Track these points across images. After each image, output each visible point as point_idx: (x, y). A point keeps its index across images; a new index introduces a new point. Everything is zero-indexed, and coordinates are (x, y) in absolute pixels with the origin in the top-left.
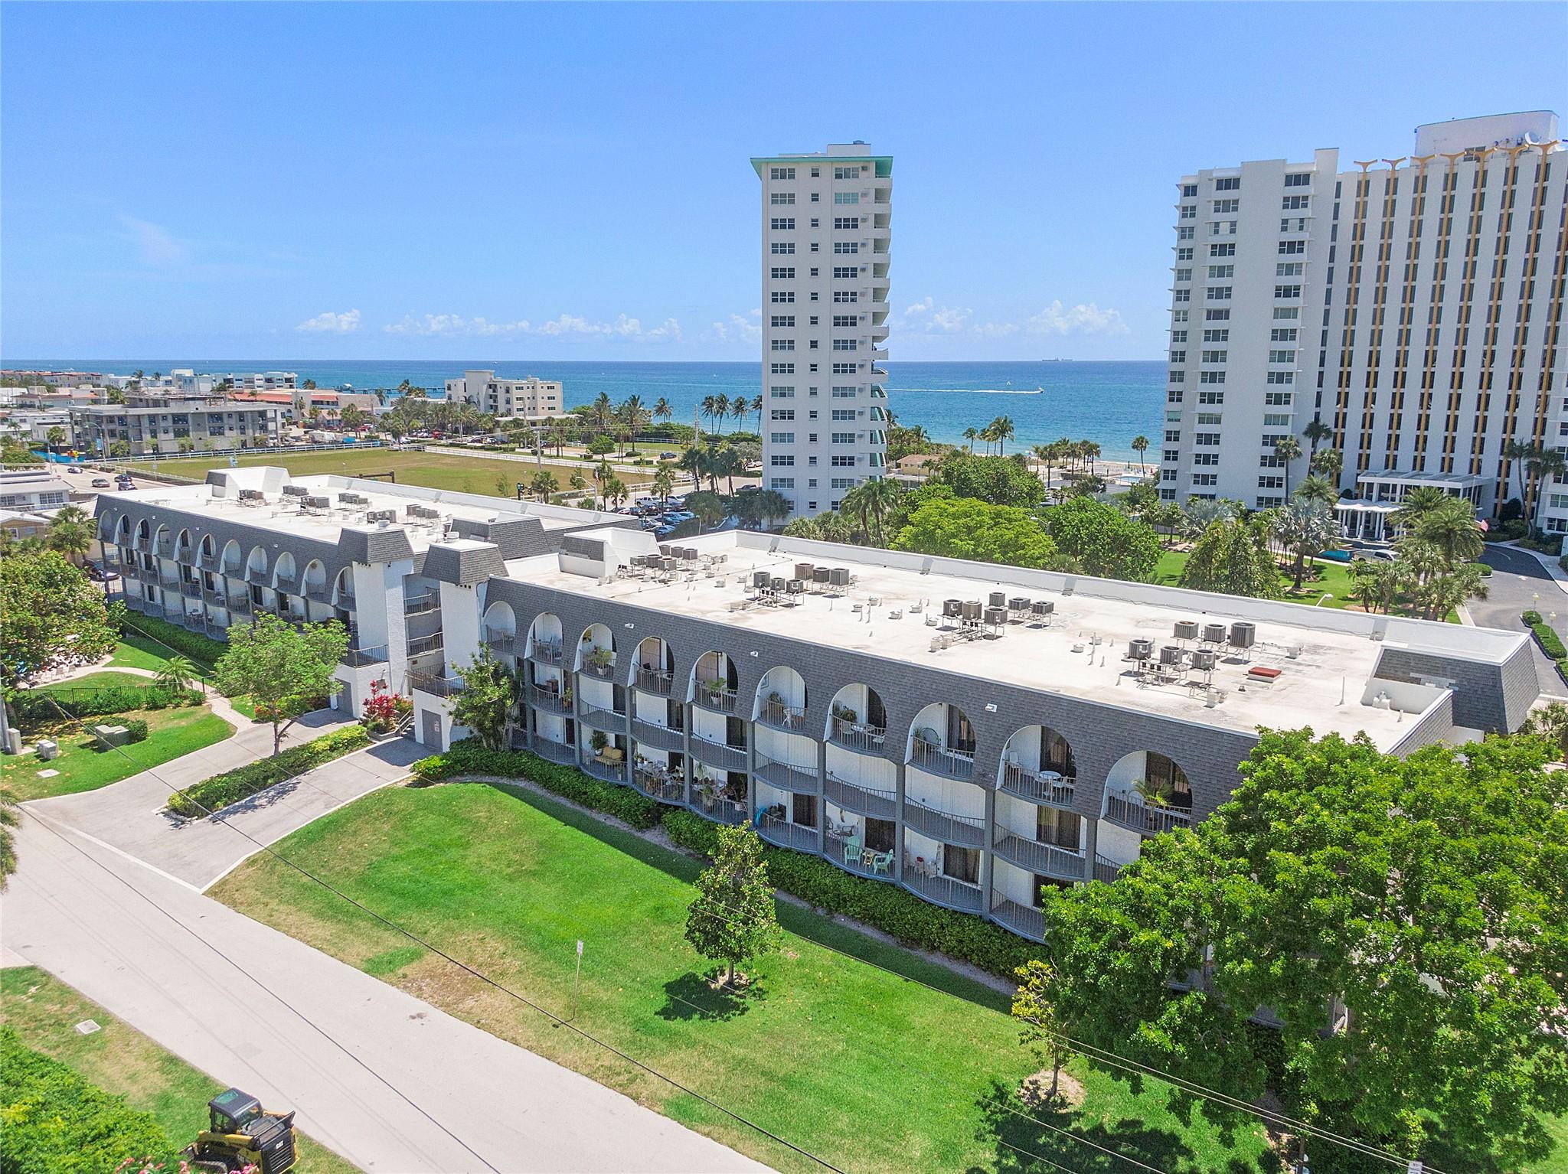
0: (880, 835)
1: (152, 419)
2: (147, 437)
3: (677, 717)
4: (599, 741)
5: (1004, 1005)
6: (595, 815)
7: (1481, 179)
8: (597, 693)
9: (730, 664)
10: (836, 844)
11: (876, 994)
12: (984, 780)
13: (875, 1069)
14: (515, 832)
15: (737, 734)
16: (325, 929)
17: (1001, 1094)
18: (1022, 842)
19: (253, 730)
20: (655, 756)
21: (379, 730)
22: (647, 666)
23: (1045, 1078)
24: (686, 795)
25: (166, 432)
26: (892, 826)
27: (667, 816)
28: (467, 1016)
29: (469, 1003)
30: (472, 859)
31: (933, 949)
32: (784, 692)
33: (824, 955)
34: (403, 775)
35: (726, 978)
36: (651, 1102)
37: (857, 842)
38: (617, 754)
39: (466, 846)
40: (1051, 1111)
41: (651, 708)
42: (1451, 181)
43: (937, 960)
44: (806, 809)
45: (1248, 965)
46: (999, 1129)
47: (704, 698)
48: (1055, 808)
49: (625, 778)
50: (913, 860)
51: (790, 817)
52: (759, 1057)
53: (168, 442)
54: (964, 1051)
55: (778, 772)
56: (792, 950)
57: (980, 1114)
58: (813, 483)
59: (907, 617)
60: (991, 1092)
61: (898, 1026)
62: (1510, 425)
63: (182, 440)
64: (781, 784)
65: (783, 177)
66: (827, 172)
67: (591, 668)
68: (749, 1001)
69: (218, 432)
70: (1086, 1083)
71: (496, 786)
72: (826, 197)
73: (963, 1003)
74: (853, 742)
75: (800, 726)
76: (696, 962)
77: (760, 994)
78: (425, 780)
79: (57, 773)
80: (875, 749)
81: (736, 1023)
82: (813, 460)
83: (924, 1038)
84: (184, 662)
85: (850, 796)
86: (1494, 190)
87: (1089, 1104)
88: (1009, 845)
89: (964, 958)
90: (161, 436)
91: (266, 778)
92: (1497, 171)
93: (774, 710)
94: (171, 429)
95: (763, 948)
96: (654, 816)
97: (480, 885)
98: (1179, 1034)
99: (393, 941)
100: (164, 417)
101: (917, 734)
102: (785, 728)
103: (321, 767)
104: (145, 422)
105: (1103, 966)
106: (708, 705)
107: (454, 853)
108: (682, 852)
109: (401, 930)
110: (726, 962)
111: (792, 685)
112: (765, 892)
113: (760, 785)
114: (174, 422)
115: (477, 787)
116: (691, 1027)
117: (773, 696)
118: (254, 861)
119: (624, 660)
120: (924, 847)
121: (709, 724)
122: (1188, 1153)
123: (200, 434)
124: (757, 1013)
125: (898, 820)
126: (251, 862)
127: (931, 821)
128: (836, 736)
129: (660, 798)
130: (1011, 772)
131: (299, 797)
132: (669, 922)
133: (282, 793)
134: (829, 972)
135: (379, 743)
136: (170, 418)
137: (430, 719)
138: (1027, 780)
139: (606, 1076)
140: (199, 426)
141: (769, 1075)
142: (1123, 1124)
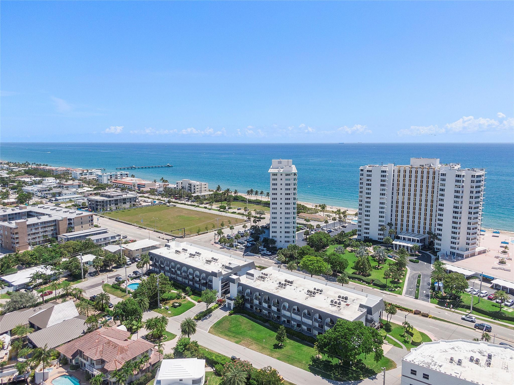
0: (299, 326)
1: (110, 201)
2: (108, 206)
3: (269, 307)
4: (256, 309)
5: (313, 347)
6: (257, 320)
7: (422, 172)
8: (256, 302)
9: (277, 300)
10: (293, 326)
11: (299, 346)
12: (312, 320)
13: (299, 355)
14: (247, 323)
15: (278, 310)
16: (227, 338)
17: (313, 357)
18: (317, 327)
19: (199, 304)
20: (265, 312)
21: (220, 305)
22: (265, 299)
23: (318, 356)
24: (271, 318)
25: (113, 204)
26: (300, 324)
27: (269, 321)
28: (250, 349)
29: (250, 347)
30: (242, 327)
31: (306, 341)
32: (285, 305)
33: (292, 341)
34: (227, 313)
35: (280, 344)
36: (275, 358)
37: (295, 326)
38: (259, 311)
39: (241, 325)
40: (318, 359)
41: (265, 305)
42: (417, 172)
43: (306, 342)
44: (288, 321)
45: (333, 343)
46: (313, 360)
47: (274, 305)
48: (320, 324)
49: (261, 315)
50: (303, 329)
51: (286, 322)
52: (286, 353)
53: (113, 207)
54: (309, 353)
55: (285, 316)
56: (288, 341)
57: (311, 359)
58: (281, 237)
59: (302, 291)
60: (312, 357)
61: (302, 350)
62: (425, 228)
63: (117, 206)
64: (285, 318)
65: (275, 175)
66: (284, 175)
67: (256, 298)
68: (284, 347)
69: (125, 203)
70: (322, 356)
71: (242, 316)
72: (284, 180)
73: (309, 347)
74: (295, 313)
75: (288, 310)
76: (276, 342)
77: (285, 346)
78: (231, 314)
79: (171, 312)
80: (299, 315)
81: (282, 349)
82: (281, 232)
83: (305, 351)
84: (181, 290)
85: (295, 320)
86: (425, 175)
87: (322, 358)
88: (315, 328)
89: (309, 342)
90: (112, 205)
91: (206, 314)
92: (425, 171)
93: (284, 308)
94: (114, 203)
95: (285, 341)
96: (267, 321)
97: (245, 331)
98: (328, 349)
99: (238, 340)
100: (113, 200)
101: (303, 313)
102: (286, 311)
103: (214, 312)
104: (108, 202)
105: (321, 343)
106: (275, 306)
107: (240, 327)
108: (271, 327)
109: (237, 338)
110: (280, 342)
111: (287, 305)
112: (285, 334)
113: (282, 318)
114: (115, 201)
115: (239, 315)
116: (277, 350)
117: (284, 305)
118: (212, 328)
119: (262, 298)
120: (305, 328)
121: (274, 309)
122: (332, 363)
123: (120, 204)
124: (285, 349)
125: (301, 324)
126: (211, 328)
127: (305, 324)
128: (293, 313)
129: (267, 318)
130: (315, 319)
131: (212, 318)
132: (272, 337)
133: (210, 316)
134: (293, 344)
135: (220, 307)
136: (114, 200)
137: (229, 304)
138: (317, 320)
139: (269, 355)
140: (120, 202)
141: (287, 355)
142: (326, 360)
